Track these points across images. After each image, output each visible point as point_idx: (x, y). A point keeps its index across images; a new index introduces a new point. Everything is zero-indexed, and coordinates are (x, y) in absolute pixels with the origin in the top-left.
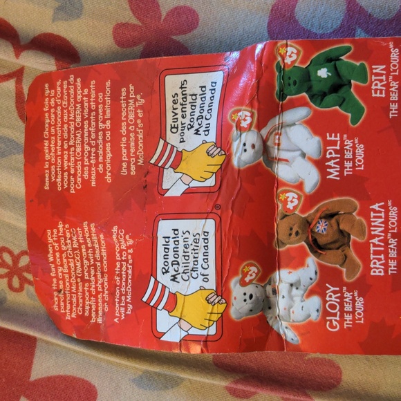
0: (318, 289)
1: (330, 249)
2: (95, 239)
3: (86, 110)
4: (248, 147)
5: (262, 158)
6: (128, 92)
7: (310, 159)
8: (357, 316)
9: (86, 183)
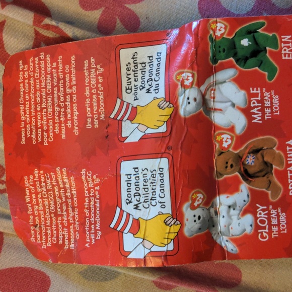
0: (250, 209)
1: (258, 177)
2: (66, 180)
3: (55, 80)
4: (191, 100)
5: (202, 109)
6: (90, 63)
7: (239, 108)
8: (282, 228)
9: (57, 136)
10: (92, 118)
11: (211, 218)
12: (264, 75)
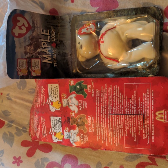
2: (38, 119)
6: (42, 87)
8: (87, 141)
9: (36, 106)
10: (43, 103)
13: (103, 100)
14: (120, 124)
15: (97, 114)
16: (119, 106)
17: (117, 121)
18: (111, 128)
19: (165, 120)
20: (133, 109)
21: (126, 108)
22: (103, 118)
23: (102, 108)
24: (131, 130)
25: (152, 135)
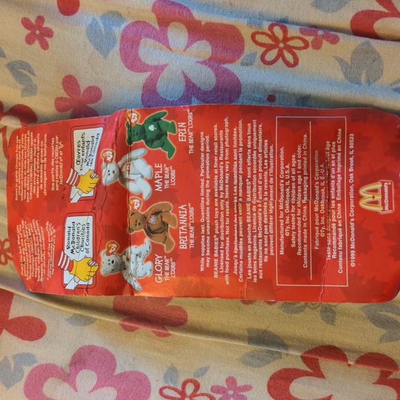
0: (151, 258)
1: (157, 233)
2: (38, 229)
3: (35, 152)
4: (111, 172)
6: (55, 140)
7: (146, 179)
8: (172, 273)
9: (34, 195)
10: (55, 183)
11: (123, 263)
12: (165, 154)
13: (219, 161)
14: (266, 222)
15: (203, 198)
16: (263, 177)
17: (257, 215)
18: (241, 235)
19: (384, 208)
20: (299, 183)
21: (282, 181)
22: (220, 211)
23: (216, 184)
24: (294, 238)
25: (350, 250)
